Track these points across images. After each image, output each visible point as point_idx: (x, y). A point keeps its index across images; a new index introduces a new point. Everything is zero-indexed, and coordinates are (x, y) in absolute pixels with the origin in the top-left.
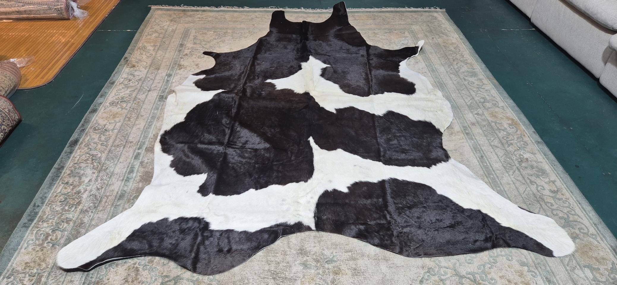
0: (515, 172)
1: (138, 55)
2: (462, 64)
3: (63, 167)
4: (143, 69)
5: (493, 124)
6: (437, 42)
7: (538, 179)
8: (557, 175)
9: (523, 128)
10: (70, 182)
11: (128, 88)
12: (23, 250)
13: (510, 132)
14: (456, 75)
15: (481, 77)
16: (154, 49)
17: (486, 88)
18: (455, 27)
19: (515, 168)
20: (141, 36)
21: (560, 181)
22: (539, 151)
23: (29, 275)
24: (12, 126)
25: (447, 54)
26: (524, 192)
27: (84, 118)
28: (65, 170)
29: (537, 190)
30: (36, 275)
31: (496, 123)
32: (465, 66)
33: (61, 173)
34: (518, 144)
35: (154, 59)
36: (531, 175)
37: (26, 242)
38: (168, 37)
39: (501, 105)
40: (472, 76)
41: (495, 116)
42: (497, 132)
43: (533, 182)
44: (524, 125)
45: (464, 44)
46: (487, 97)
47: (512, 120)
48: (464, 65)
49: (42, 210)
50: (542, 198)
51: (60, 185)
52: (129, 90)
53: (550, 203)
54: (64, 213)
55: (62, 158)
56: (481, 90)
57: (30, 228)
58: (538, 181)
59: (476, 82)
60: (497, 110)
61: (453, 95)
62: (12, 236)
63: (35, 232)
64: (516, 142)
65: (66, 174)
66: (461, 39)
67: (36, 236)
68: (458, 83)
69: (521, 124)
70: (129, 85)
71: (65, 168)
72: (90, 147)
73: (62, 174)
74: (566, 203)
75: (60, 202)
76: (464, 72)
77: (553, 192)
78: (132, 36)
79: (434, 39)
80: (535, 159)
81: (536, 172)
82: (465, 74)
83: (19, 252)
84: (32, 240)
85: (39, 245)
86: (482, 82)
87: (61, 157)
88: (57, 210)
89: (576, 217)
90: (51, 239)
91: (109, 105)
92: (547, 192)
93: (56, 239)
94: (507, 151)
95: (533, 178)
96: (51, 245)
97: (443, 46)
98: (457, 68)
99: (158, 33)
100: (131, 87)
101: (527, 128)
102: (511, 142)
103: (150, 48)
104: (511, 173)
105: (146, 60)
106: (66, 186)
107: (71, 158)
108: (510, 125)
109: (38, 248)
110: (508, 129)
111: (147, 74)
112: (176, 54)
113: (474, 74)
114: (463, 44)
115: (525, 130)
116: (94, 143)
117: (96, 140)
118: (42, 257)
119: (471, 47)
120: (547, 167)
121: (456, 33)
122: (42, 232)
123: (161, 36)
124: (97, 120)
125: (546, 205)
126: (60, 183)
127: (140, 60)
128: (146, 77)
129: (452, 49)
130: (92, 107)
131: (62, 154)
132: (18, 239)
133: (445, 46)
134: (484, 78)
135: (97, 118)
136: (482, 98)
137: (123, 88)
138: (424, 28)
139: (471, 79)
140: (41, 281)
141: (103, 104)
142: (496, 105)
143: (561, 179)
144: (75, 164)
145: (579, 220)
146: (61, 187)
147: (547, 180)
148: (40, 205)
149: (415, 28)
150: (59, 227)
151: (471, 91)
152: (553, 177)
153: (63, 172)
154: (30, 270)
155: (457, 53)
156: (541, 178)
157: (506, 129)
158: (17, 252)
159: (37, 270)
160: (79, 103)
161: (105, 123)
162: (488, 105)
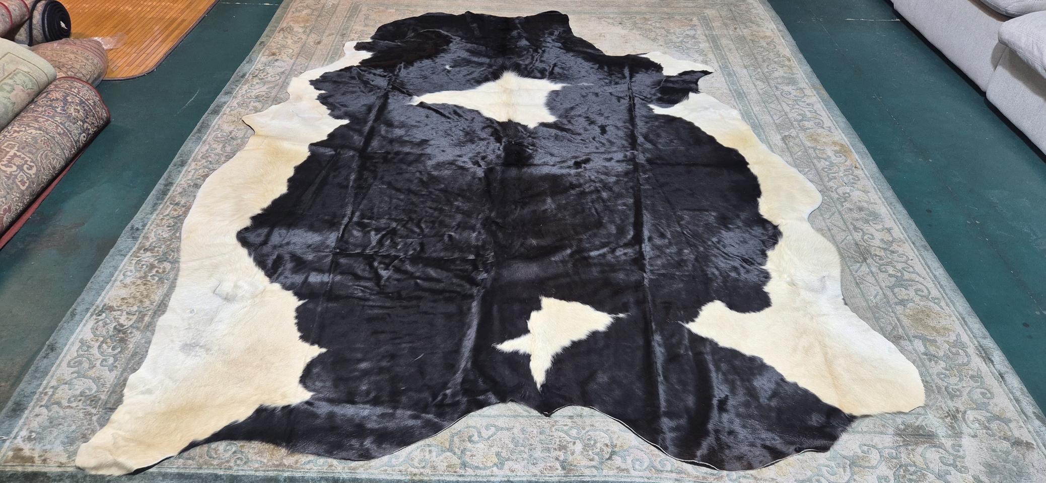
0: (833, 214)
1: (280, 39)
2: (776, 66)
3: (171, 184)
4: (288, 59)
5: (811, 151)
6: (741, 33)
7: (865, 225)
8: (897, 220)
9: (857, 157)
10: (182, 203)
11: (264, 84)
12: (118, 283)
13: (835, 162)
14: (764, 82)
15: (803, 85)
16: (304, 32)
17: (808, 101)
18: (774, 13)
19: (834, 209)
20: (285, 13)
21: (899, 228)
22: (874, 188)
23: (128, 313)
24: (98, 127)
25: (755, 52)
26: (842, 241)
27: (201, 121)
28: (174, 187)
29: (863, 239)
30: (137, 313)
31: (815, 149)
32: (780, 69)
33: (169, 190)
34: (845, 179)
35: (304, 45)
36: (857, 220)
37: (122, 273)
38: (325, 15)
39: (828, 126)
40: (789, 83)
41: (815, 140)
42: (815, 161)
43: (858, 228)
44: (858, 153)
45: (783, 38)
46: (808, 113)
47: (842, 145)
48: (778, 68)
49: (142, 235)
50: (867, 250)
51: (168, 206)
52: (267, 86)
53: (879, 256)
54: (173, 240)
55: (170, 172)
56: (800, 103)
57: (128, 256)
58: (866, 227)
59: (794, 93)
60: (820, 131)
61: (756, 109)
62: (101, 265)
63: (134, 262)
64: (842, 175)
65: (175, 193)
66: (780, 31)
67: (135, 267)
68: (765, 93)
69: (853, 151)
70: (266, 80)
71: (175, 185)
72: (210, 159)
73: (171, 191)
74: (903, 257)
75: (168, 227)
76: (777, 78)
77: (885, 242)
78: (271, 12)
79: (738, 30)
80: (866, 199)
81: (865, 216)
82: (779, 80)
83: (113, 284)
84: (131, 271)
85: (140, 278)
86: (804, 93)
87: (168, 170)
88: (164, 236)
89: (914, 276)
90: (157, 272)
91: (237, 105)
92: (877, 242)
93: (164, 272)
94: (826, 187)
95: (859, 224)
96: (157, 279)
97: (750, 40)
98: (767, 72)
99: (310, 9)
100: (269, 82)
101: (862, 157)
102: (833, 175)
103: (298, 29)
104: (827, 216)
105: (292, 46)
106: (176, 207)
107: (183, 172)
108: (836, 152)
109: (139, 282)
110: (833, 157)
111: (293, 65)
112: (337, 39)
113: (792, 81)
114: (781, 38)
115: (859, 161)
116: (215, 155)
117: (218, 151)
118: (145, 293)
119: (794, 43)
120: (883, 210)
121: (772, 22)
122: (143, 263)
123: (316, 13)
124: (219, 125)
125: (873, 259)
126: (168, 203)
127: (284, 47)
128: (291, 69)
129: (765, 44)
130: (212, 106)
131: (170, 167)
132: (111, 269)
133: (753, 41)
134: (807, 87)
135: (219, 122)
136: (800, 115)
137: (257, 83)
138: (723, 14)
139: (787, 87)
140: (144, 320)
141: (228, 103)
142: (820, 125)
143: (900, 226)
144: (188, 180)
145: (918, 278)
146: (169, 210)
147: (879, 227)
148: (140, 228)
149: (710, 12)
150: (167, 258)
151: (784, 105)
152: (889, 223)
153: (173, 189)
154: (128, 307)
155: (770, 51)
156: (872, 224)
157: (830, 157)
158: (110, 284)
159: (138, 307)
160: (193, 101)
161: (231, 128)
162: (806, 124)
